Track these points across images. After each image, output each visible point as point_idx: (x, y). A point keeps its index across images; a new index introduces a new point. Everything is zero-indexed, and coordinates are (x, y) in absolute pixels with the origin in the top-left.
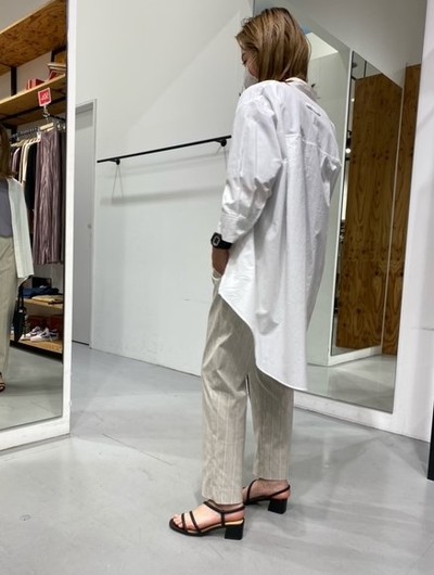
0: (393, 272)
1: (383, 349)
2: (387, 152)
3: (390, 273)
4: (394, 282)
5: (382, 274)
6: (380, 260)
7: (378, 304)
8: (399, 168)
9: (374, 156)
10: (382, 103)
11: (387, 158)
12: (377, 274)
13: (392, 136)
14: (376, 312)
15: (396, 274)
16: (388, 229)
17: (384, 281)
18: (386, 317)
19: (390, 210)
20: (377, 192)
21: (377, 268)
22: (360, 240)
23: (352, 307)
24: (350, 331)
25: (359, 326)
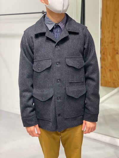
12: (117, 53)
20: (116, 14)
21: (117, 51)
22: (109, 37)
23: (107, 68)
24: (107, 79)
25: (110, 77)
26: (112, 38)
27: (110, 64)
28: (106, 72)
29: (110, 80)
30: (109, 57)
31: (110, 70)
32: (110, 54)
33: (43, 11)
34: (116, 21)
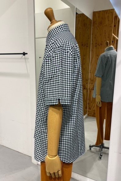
0: (90, 88)
1: (88, 115)
2: (87, 44)
3: (89, 89)
4: (91, 92)
5: (87, 89)
6: (86, 84)
7: (85, 99)
8: (92, 51)
9: (82, 45)
10: (85, 25)
11: (87, 46)
12: (85, 88)
13: (89, 38)
14: (85, 102)
15: (91, 89)
16: (88, 73)
17: (87, 91)
18: (89, 104)
19: (89, 66)
20: (84, 59)
21: (85, 86)
33: (24, 52)
34: (84, 64)
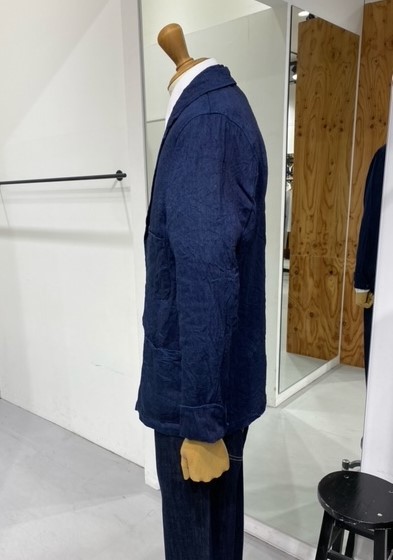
0: (350, 272)
1: (342, 359)
2: (341, 122)
6: (335, 257)
7: (333, 308)
8: (358, 143)
9: (325, 127)
11: (341, 130)
13: (348, 101)
16: (343, 219)
18: (344, 324)
19: (345, 197)
20: (330, 173)
21: (332, 266)
22: (311, 232)
23: (304, 310)
24: (302, 336)
25: (312, 332)
26: (319, 233)
27: (312, 298)
28: (300, 318)
29: (310, 340)
30: (310, 282)
31: (312, 315)
32: (312, 275)
